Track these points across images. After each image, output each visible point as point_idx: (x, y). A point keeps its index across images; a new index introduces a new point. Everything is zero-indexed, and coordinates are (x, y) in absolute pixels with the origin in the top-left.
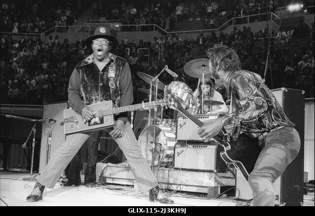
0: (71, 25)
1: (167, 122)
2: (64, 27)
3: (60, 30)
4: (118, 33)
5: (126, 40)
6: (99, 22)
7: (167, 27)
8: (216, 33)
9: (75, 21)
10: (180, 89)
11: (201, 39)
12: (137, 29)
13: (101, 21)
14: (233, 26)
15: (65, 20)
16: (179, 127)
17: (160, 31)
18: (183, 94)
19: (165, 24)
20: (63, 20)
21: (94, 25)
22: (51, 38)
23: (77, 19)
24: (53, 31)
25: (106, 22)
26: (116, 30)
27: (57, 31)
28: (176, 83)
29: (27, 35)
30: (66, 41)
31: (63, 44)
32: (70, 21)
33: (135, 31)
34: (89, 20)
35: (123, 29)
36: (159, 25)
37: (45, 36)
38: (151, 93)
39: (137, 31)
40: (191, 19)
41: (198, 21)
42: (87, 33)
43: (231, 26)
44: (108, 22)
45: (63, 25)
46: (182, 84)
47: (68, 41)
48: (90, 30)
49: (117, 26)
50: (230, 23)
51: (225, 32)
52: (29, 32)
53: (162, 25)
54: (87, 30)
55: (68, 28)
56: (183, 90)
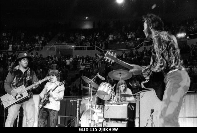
0: (44, 46)
1: (99, 107)
2: (40, 48)
3: (38, 49)
4: (73, 51)
5: (78, 55)
6: (62, 44)
7: (104, 48)
8: (133, 51)
9: (47, 44)
10: (107, 87)
11: (124, 55)
12: (85, 49)
13: (63, 43)
14: (144, 47)
15: (41, 43)
16: (105, 110)
17: (99, 50)
18: (108, 90)
19: (102, 45)
20: (40, 43)
21: (59, 46)
22: (32, 54)
23: (48, 43)
24: (33, 50)
25: (66, 44)
26: (72, 49)
27: (36, 50)
28: (104, 83)
29: (17, 52)
30: (41, 56)
31: (39, 58)
32: (44, 44)
33: (83, 50)
34: (55, 43)
35: (76, 49)
36: (99, 46)
37: (29, 53)
38: (89, 89)
39: (85, 50)
40: (118, 43)
41: (122, 43)
42: (54, 51)
43: (142, 47)
44: (67, 44)
45: (40, 46)
46: (107, 84)
47: (42, 56)
48: (56, 49)
49: (73, 47)
50: (142, 45)
51: (139, 50)
52: (18, 50)
53: (100, 46)
54: (54, 49)
55: (42, 48)
56: (108, 88)
